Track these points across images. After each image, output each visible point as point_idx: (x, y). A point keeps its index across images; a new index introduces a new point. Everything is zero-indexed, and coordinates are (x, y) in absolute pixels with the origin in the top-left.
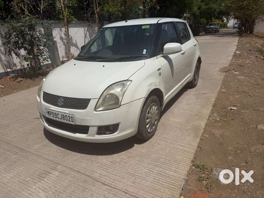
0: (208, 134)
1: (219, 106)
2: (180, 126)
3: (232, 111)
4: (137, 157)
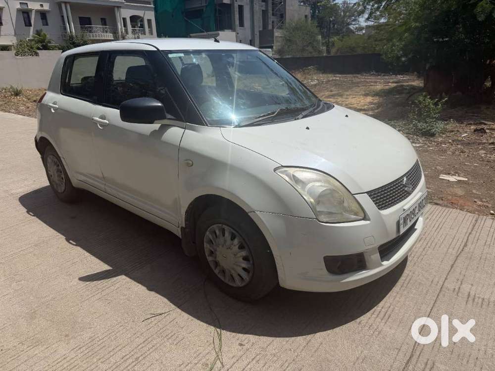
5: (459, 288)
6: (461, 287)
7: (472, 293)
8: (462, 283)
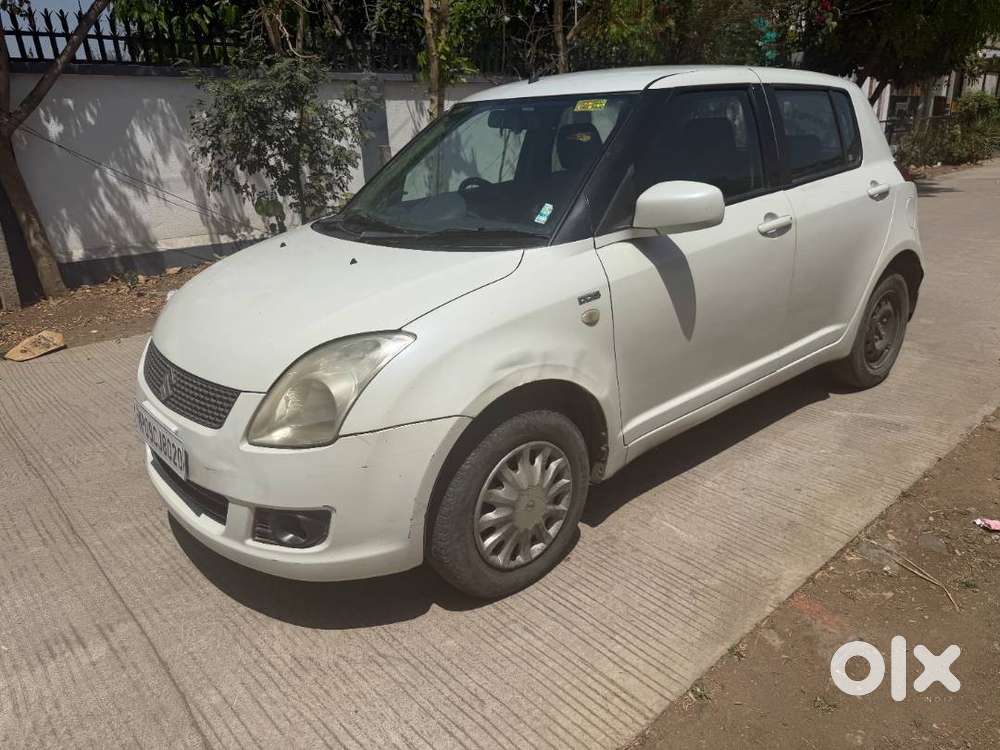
0: (782, 636)
1: (935, 499)
2: (679, 565)
3: (987, 541)
4: (402, 667)
5: (107, 639)
6: (105, 644)
7: (79, 651)
8: (112, 649)
